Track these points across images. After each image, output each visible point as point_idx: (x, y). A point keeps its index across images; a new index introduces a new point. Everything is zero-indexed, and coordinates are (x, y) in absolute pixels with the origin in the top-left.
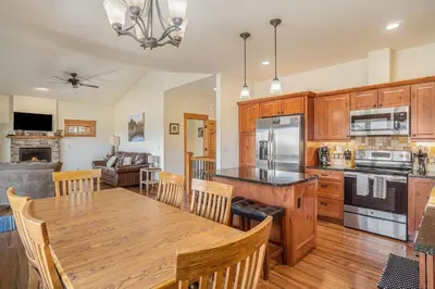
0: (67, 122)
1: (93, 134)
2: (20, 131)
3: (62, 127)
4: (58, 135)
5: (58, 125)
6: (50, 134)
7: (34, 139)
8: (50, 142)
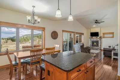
0: (104, 34)
1: (113, 37)
2: (91, 37)
3: (102, 35)
4: (101, 37)
5: (101, 35)
6: (98, 37)
7: (95, 39)
8: (98, 40)
